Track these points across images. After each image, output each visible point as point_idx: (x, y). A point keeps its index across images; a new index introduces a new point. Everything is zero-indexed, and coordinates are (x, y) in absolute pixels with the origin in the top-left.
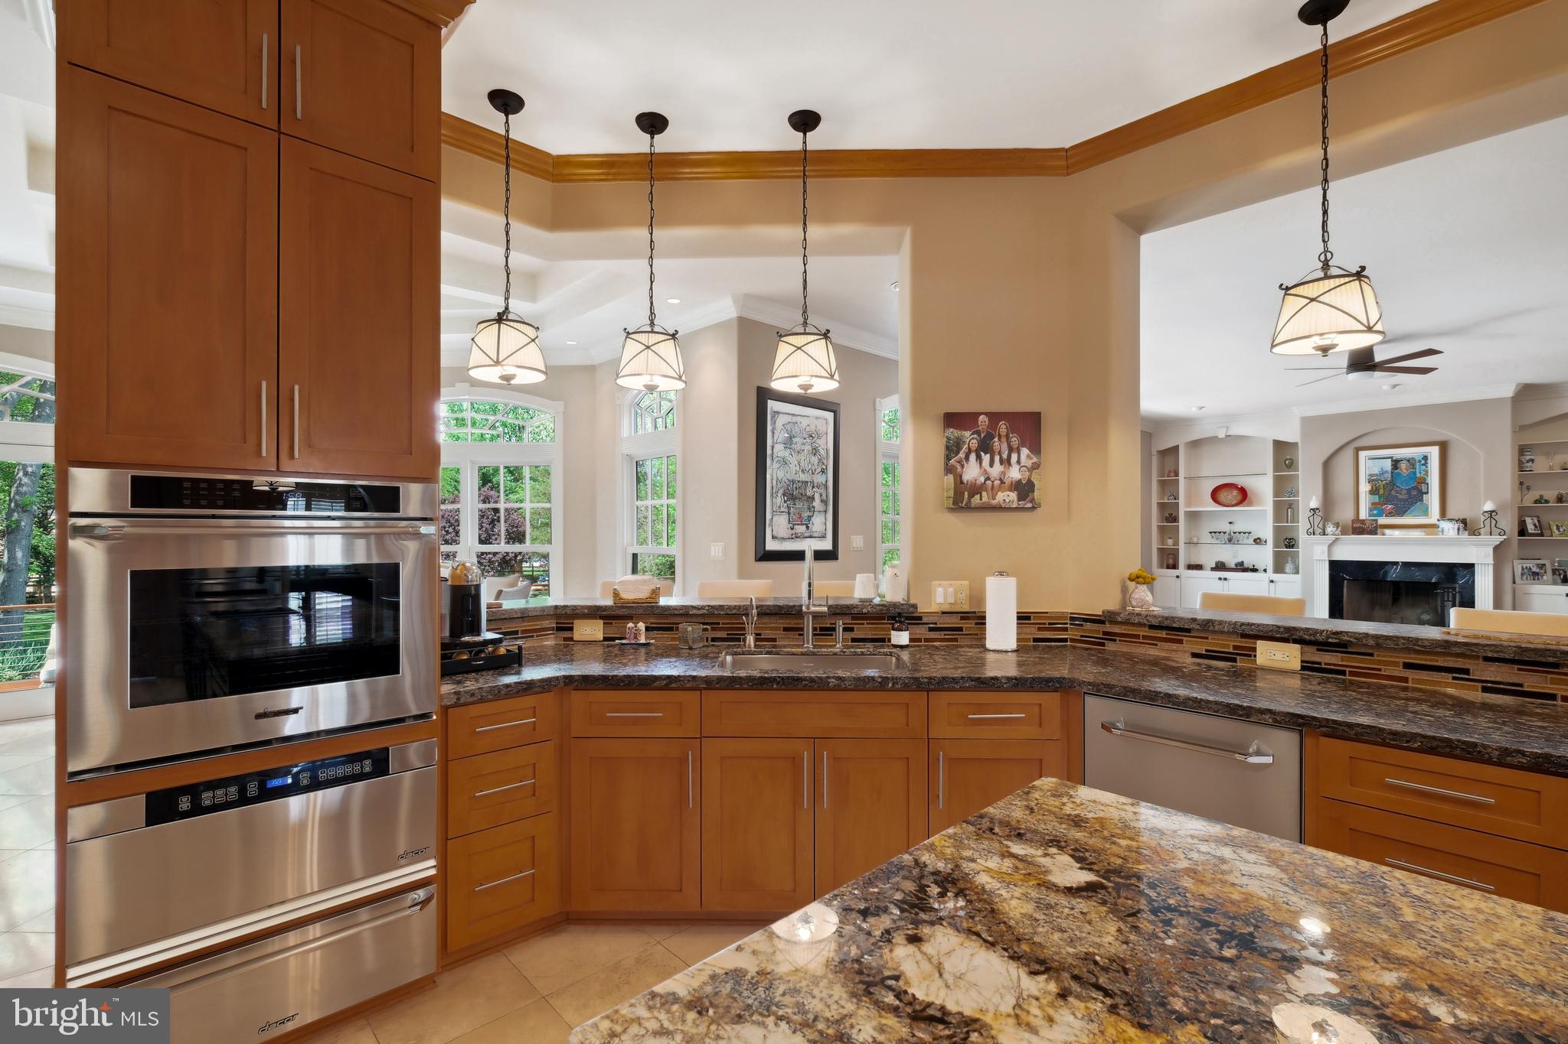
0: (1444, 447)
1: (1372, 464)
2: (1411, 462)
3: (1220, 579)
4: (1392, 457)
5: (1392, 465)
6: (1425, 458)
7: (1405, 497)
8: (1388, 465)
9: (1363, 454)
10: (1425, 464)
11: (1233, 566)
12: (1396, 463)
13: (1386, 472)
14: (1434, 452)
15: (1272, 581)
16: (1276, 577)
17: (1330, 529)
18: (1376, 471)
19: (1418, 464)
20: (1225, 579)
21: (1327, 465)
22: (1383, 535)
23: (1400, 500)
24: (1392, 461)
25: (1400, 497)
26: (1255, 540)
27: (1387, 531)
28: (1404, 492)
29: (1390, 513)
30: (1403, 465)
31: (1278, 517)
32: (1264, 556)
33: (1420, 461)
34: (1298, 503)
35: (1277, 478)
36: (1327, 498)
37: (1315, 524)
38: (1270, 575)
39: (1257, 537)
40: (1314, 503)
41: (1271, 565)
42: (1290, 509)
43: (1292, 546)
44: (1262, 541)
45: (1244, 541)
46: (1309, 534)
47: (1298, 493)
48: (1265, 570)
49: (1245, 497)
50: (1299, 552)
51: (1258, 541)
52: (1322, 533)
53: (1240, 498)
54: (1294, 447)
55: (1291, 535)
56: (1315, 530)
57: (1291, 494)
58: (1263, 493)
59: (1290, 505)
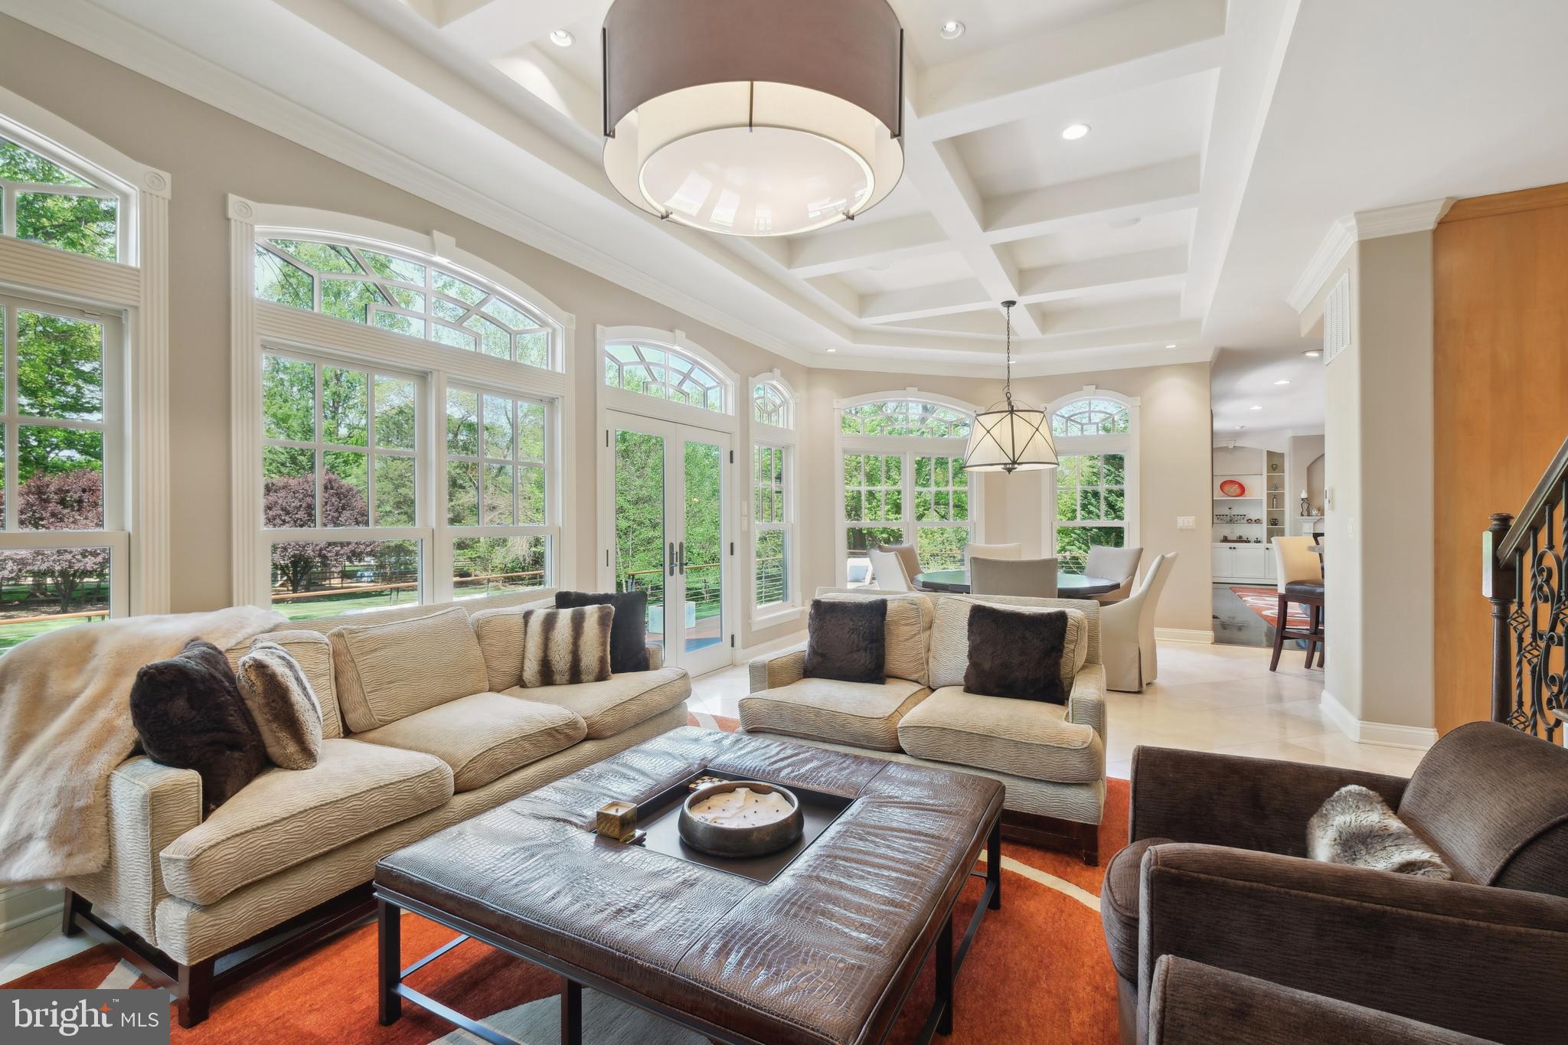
3: (1230, 548)
11: (1235, 539)
15: (1267, 549)
16: (1270, 545)
17: (1314, 512)
20: (1234, 548)
21: (1310, 468)
26: (1247, 520)
31: (1270, 504)
32: (1261, 531)
34: (1283, 494)
35: (1269, 478)
36: (1310, 490)
37: (1305, 509)
38: (1265, 544)
39: (1254, 518)
40: (1304, 495)
41: (1264, 536)
42: (1275, 498)
43: (1276, 525)
44: (1258, 521)
45: (1242, 521)
46: (1302, 515)
47: (1283, 487)
48: (1258, 542)
49: (1242, 490)
50: (1284, 528)
51: (1249, 521)
52: (1308, 515)
53: (1238, 491)
54: (1282, 455)
55: (1275, 517)
56: (1305, 513)
57: (1276, 488)
58: (1258, 488)
59: (1275, 496)
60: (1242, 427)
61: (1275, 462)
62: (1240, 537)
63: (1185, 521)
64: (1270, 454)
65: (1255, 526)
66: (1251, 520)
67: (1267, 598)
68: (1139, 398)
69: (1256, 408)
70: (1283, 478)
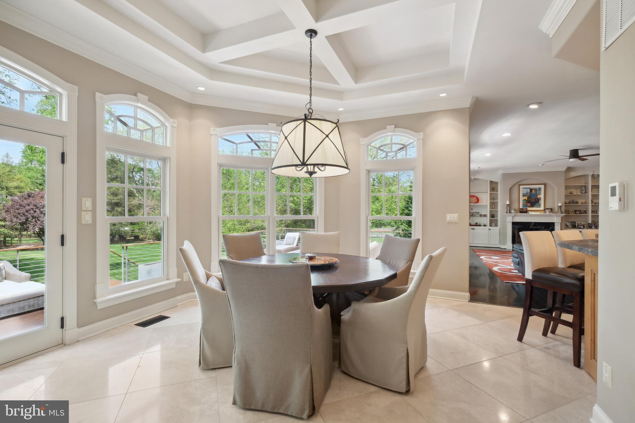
0: (545, 185)
1: (523, 190)
2: (535, 190)
3: (472, 229)
4: (530, 188)
5: (530, 191)
6: (540, 189)
7: (534, 201)
8: (529, 190)
9: (521, 187)
10: (540, 191)
11: (474, 224)
12: (531, 190)
13: (528, 193)
14: (542, 187)
15: (490, 229)
16: (491, 228)
17: (513, 211)
18: (525, 192)
19: (538, 191)
20: (474, 229)
21: (511, 190)
22: (528, 213)
23: (532, 202)
24: (530, 189)
25: (532, 201)
26: (480, 215)
27: (529, 212)
28: (533, 199)
29: (529, 206)
30: (533, 191)
31: (491, 207)
32: (487, 220)
33: (538, 190)
34: (497, 202)
35: (490, 194)
36: (510, 201)
37: (508, 210)
38: (488, 227)
39: (483, 214)
40: (508, 203)
41: (488, 224)
42: (493, 204)
43: (494, 217)
44: (485, 216)
45: (478, 215)
46: (507, 213)
47: (497, 199)
48: (485, 226)
49: (478, 200)
50: (498, 219)
51: (481, 215)
52: (510, 213)
53: (476, 201)
54: (497, 183)
55: (493, 213)
56: (508, 212)
57: (494, 199)
58: (485, 199)
59: (493, 203)
60: (479, 168)
61: (493, 186)
62: (477, 223)
63: (451, 217)
64: (491, 182)
65: (483, 218)
66: (482, 215)
67: (493, 257)
68: (422, 133)
69: (488, 155)
70: (497, 194)
